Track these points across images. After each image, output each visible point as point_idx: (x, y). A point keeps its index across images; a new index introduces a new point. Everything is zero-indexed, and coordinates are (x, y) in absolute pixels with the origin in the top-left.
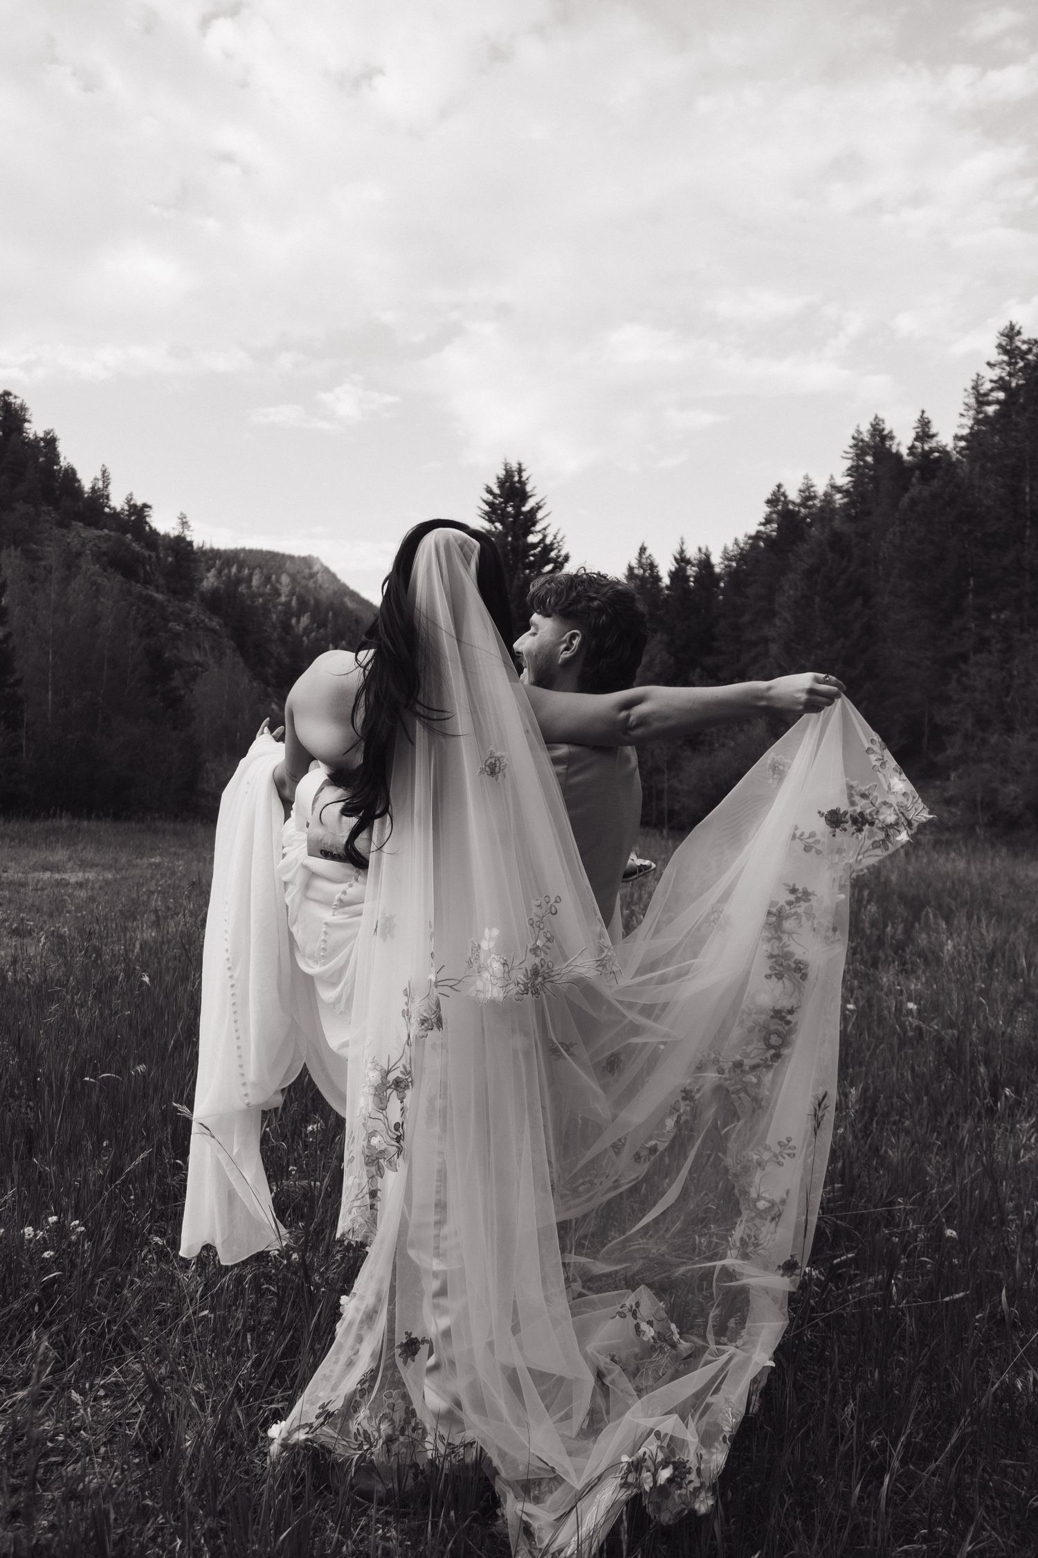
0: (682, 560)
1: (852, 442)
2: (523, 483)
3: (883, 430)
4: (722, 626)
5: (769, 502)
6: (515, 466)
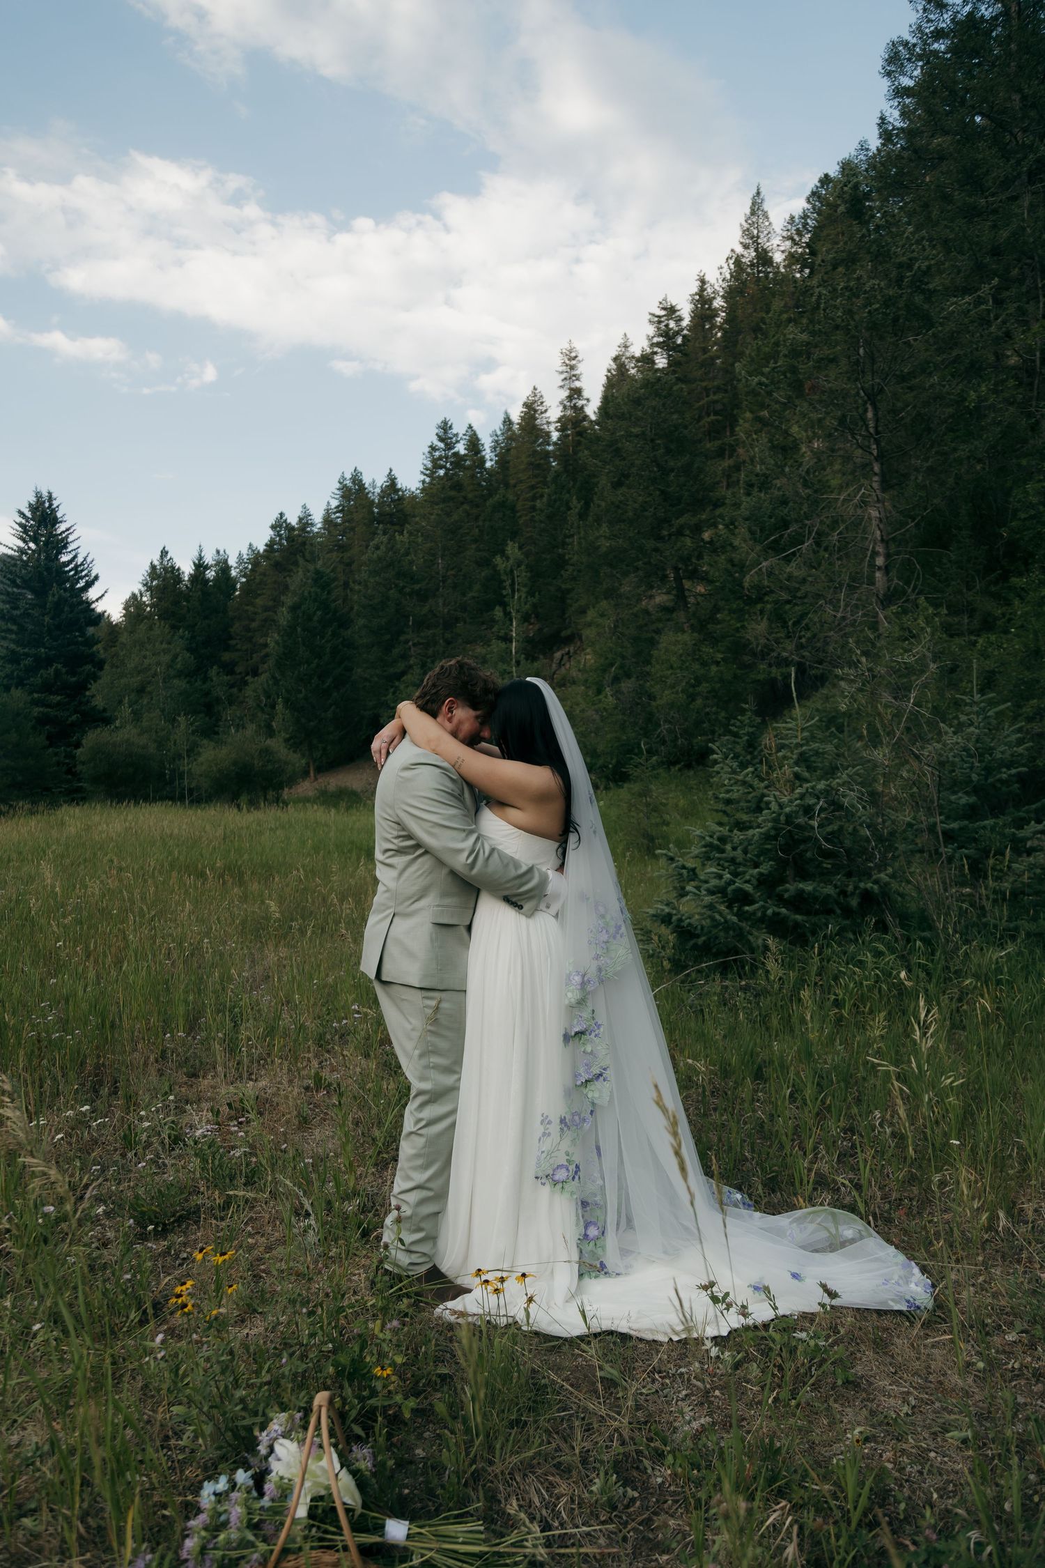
0: (200, 566)
1: (338, 485)
2: (54, 511)
3: (361, 480)
4: (236, 628)
5: (273, 527)
6: (45, 494)
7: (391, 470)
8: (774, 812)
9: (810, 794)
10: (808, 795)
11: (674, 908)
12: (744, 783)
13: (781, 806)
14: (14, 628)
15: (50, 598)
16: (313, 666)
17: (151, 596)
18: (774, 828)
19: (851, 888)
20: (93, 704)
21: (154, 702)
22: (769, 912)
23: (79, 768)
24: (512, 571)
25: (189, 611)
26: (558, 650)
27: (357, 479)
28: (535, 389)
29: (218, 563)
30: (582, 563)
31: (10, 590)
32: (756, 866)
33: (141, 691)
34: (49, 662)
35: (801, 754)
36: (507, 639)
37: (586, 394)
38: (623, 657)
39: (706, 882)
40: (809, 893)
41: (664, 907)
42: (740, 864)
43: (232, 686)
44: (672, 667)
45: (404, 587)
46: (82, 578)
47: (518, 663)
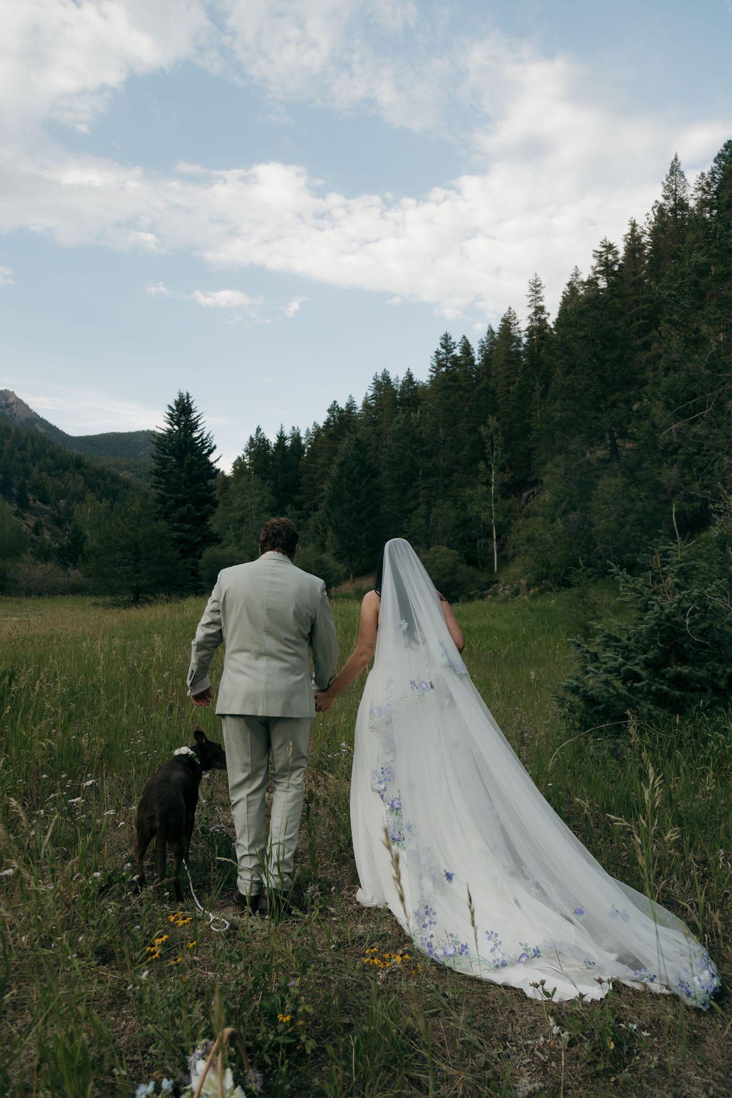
0: (282, 438)
1: (373, 381)
2: (190, 405)
3: (388, 377)
4: (304, 479)
5: (329, 411)
6: (185, 394)
7: (409, 369)
8: (657, 613)
9: (687, 599)
10: (685, 600)
11: (582, 682)
12: (635, 590)
13: (662, 608)
14: (164, 481)
15: (186, 461)
16: (353, 504)
17: (250, 459)
18: (656, 624)
19: (720, 672)
20: (211, 530)
21: (249, 528)
22: (653, 688)
23: (200, 572)
24: (491, 436)
25: (273, 468)
26: (525, 491)
27: (385, 377)
28: (510, 308)
29: (293, 436)
30: (543, 429)
31: (161, 456)
32: (645, 652)
33: (242, 521)
34: (183, 502)
35: (681, 569)
36: (488, 484)
37: (547, 310)
38: (571, 496)
39: (606, 663)
40: (686, 674)
41: (573, 681)
42: (632, 651)
43: (299, 518)
44: (606, 503)
45: (416, 449)
46: (206, 448)
47: (496, 501)
